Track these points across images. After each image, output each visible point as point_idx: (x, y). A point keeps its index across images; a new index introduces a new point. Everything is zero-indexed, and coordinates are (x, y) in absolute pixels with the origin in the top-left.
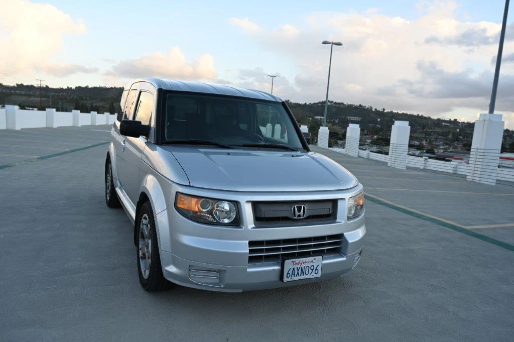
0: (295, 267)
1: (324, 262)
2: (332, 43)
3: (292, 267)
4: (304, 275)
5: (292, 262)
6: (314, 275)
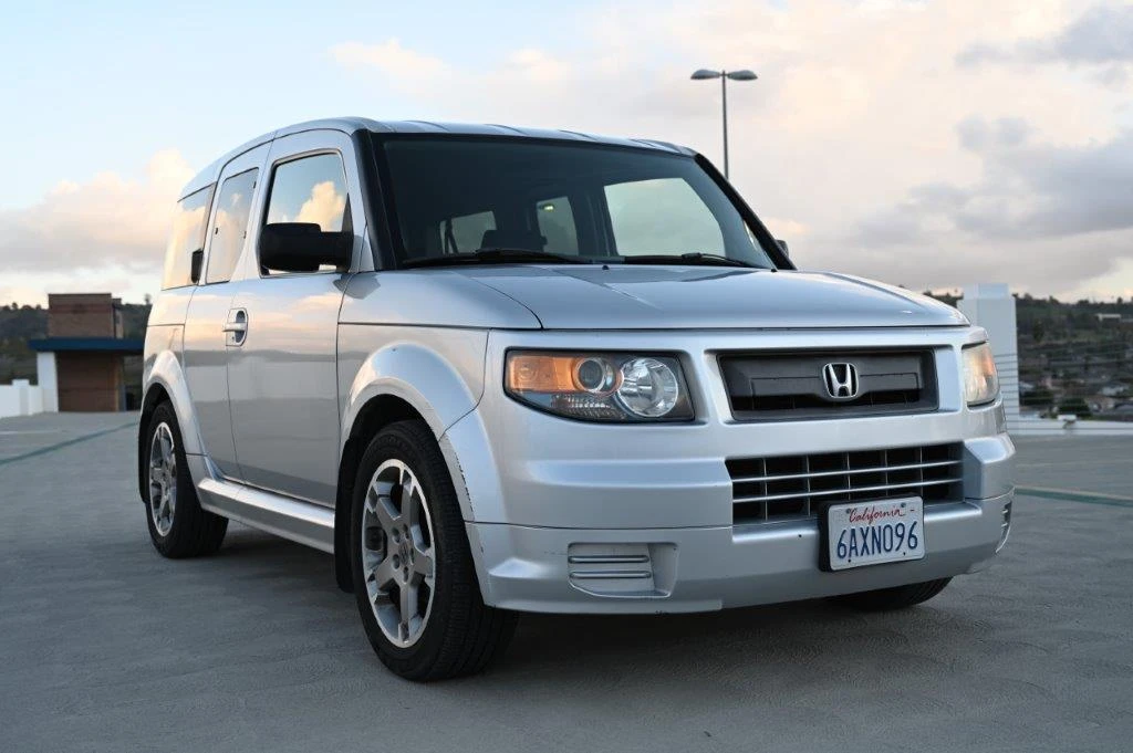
0: (856, 526)
1: (929, 518)
2: (724, 75)
3: (849, 527)
4: (880, 552)
5: (848, 511)
6: (908, 550)
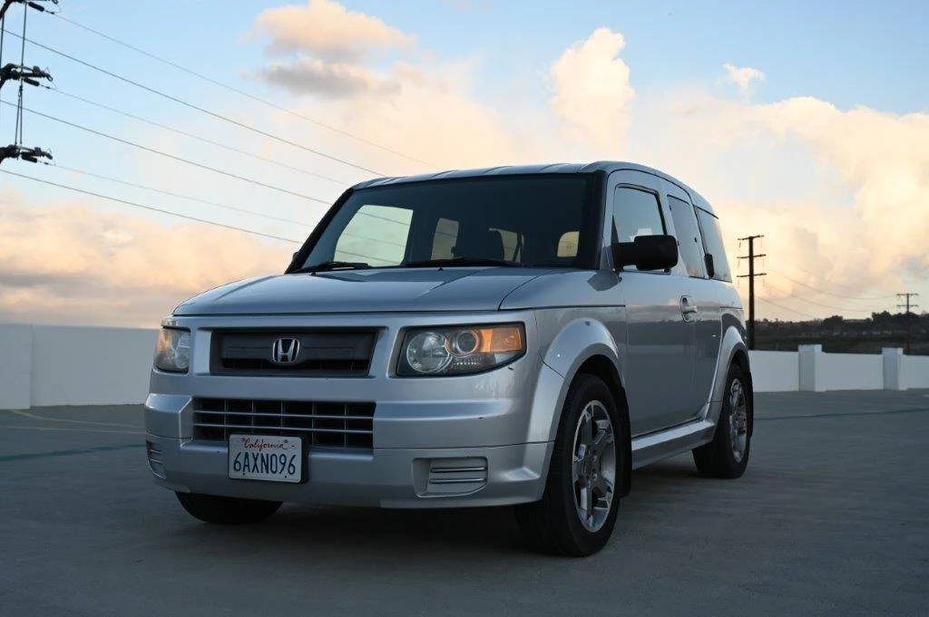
0: (250, 451)
3: (244, 450)
4: (267, 472)
5: (244, 439)
6: (288, 475)
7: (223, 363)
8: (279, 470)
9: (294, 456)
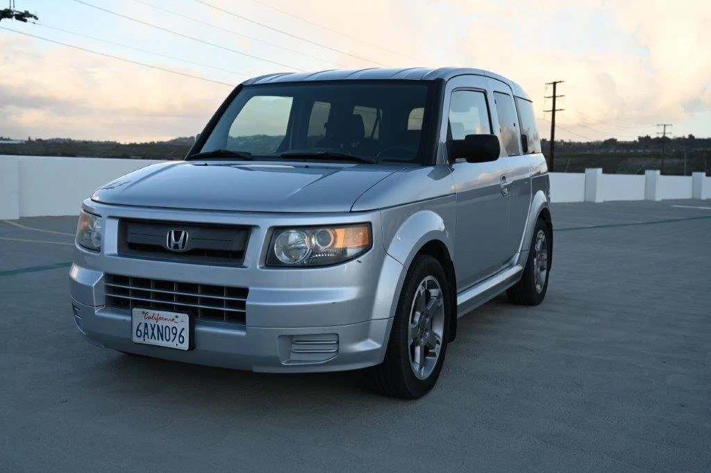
0: (149, 322)
3: (144, 321)
4: (162, 339)
5: (143, 313)
6: (179, 344)
7: (129, 247)
8: (171, 340)
9: (183, 329)
